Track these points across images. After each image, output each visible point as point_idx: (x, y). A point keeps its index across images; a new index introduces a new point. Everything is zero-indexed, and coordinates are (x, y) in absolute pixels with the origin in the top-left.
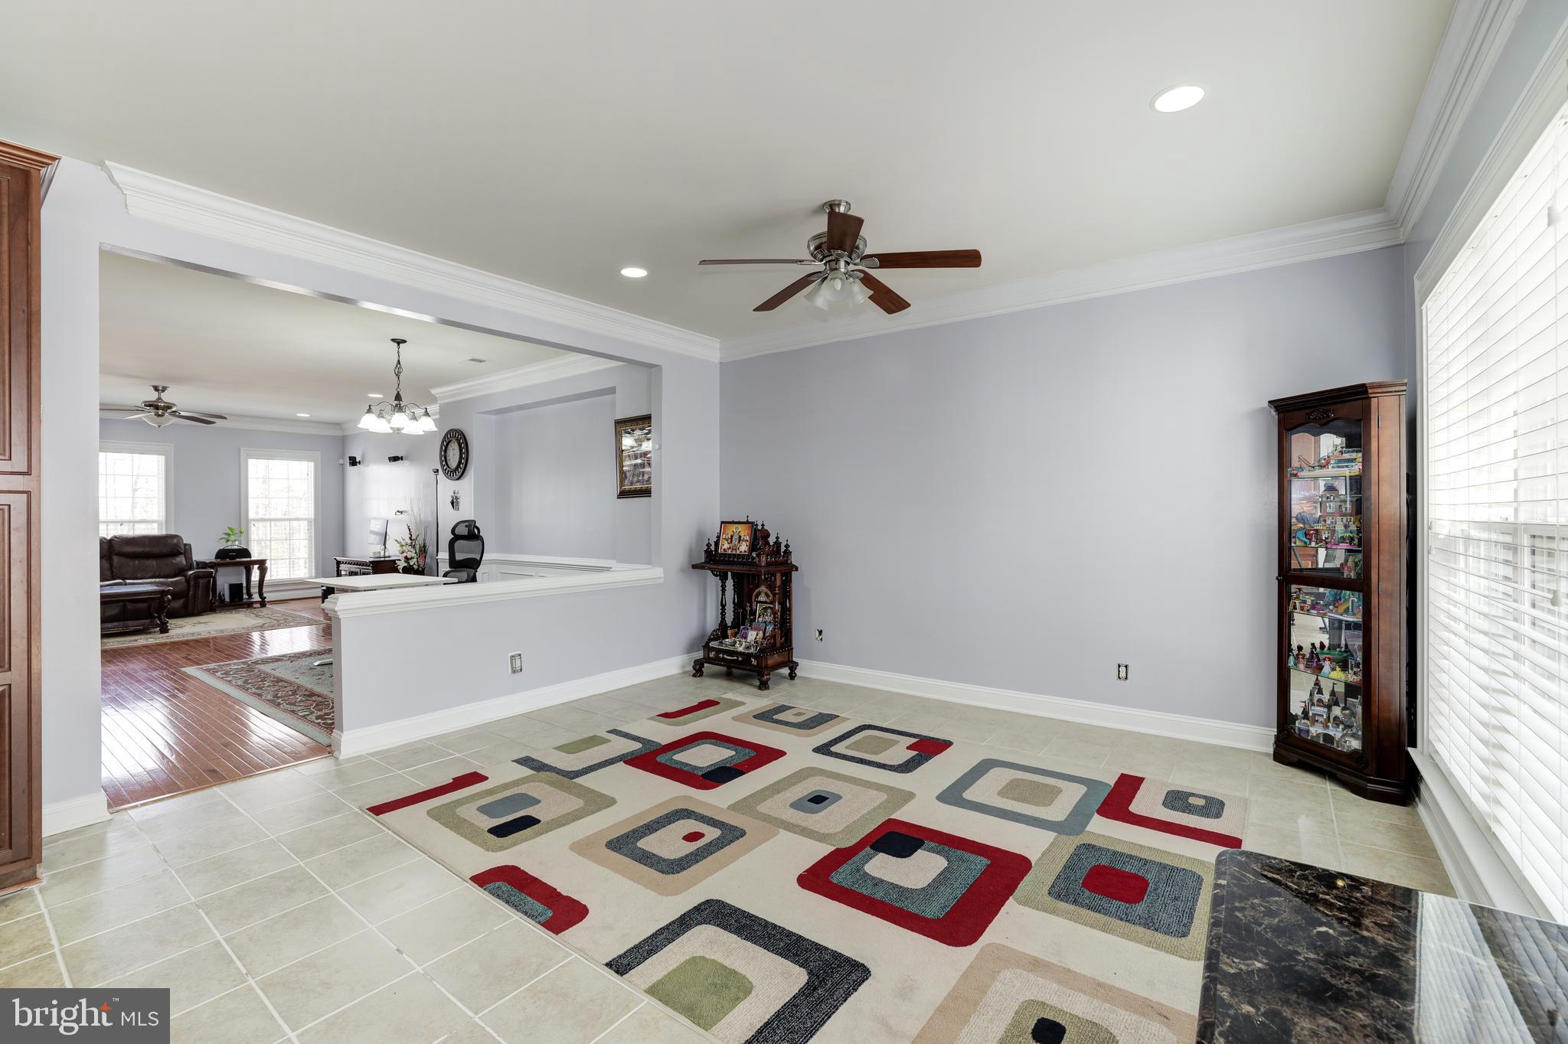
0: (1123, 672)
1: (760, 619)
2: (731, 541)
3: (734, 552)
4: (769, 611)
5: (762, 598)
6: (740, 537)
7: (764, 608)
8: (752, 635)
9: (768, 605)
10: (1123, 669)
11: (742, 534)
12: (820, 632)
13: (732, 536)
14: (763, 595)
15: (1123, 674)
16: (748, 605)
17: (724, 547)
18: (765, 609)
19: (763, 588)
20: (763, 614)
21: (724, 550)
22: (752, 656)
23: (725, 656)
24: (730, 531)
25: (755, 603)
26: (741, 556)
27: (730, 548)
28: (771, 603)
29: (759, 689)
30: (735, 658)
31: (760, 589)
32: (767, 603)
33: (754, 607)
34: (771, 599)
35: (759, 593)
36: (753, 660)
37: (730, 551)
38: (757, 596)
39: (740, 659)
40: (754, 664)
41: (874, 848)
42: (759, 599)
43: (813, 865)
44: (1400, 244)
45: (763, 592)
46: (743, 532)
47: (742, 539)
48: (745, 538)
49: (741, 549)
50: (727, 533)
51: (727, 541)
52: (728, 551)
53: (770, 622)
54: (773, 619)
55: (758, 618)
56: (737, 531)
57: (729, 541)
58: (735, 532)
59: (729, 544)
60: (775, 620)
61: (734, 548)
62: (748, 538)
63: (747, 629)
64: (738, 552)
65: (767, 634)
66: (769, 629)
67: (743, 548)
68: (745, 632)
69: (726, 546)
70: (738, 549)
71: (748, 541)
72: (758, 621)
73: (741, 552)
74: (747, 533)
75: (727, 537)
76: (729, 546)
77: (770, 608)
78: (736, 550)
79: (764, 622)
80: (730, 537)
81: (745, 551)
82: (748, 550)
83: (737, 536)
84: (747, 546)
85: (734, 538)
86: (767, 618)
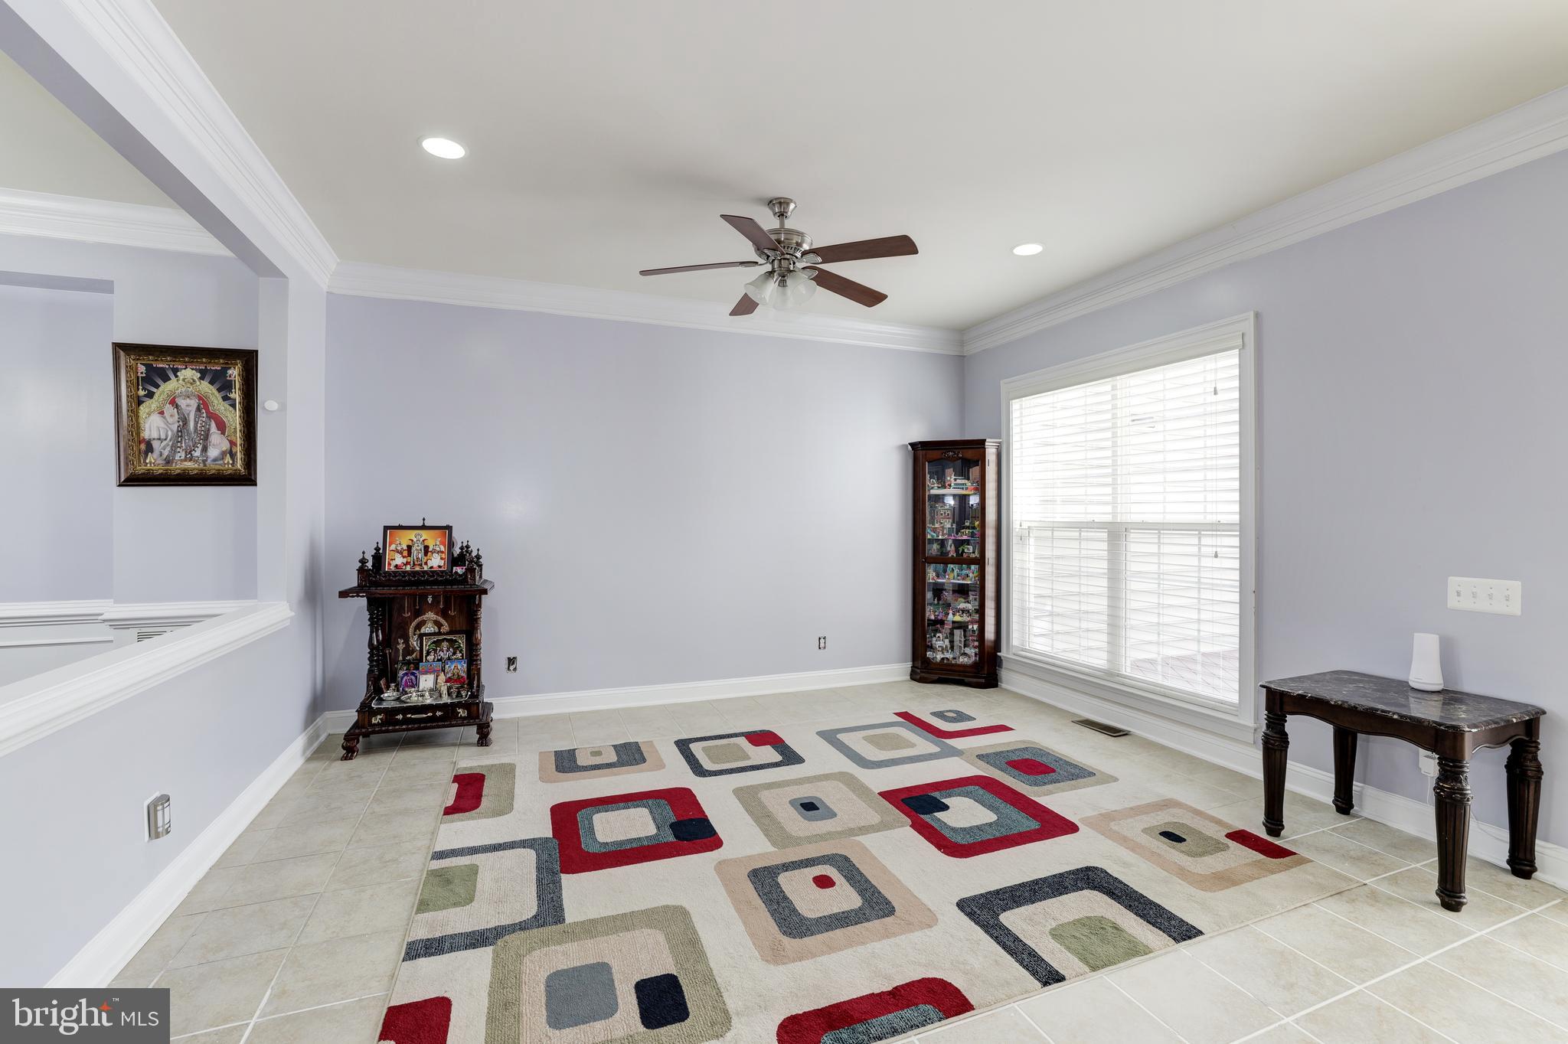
0: (822, 643)
1: (431, 658)
2: (409, 554)
3: (417, 568)
4: (445, 644)
5: (429, 628)
6: (426, 548)
7: (434, 642)
8: (426, 681)
9: (441, 638)
10: (822, 641)
11: (431, 544)
12: (511, 661)
13: (409, 548)
14: (430, 624)
15: (822, 645)
16: (401, 641)
17: (393, 563)
18: (438, 643)
19: (430, 615)
20: (435, 650)
21: (396, 566)
22: (460, 705)
23: (409, 716)
24: (404, 539)
25: (416, 637)
26: (432, 573)
27: (408, 563)
28: (447, 634)
29: (482, 746)
30: (429, 714)
31: (424, 617)
32: (439, 633)
33: (414, 642)
34: (446, 628)
35: (423, 623)
36: (460, 711)
37: (408, 568)
38: (419, 627)
39: (438, 714)
40: (463, 715)
41: (923, 814)
42: (422, 631)
43: (932, 843)
44: (964, 356)
45: (430, 620)
46: (432, 539)
47: (430, 549)
48: (438, 549)
49: (430, 564)
50: (398, 542)
51: (401, 553)
52: (404, 567)
53: (449, 659)
54: (454, 654)
55: (426, 657)
56: (415, 540)
57: (405, 553)
58: (412, 540)
59: (404, 557)
60: (459, 655)
61: (416, 563)
62: (443, 549)
63: (413, 674)
64: (426, 568)
65: (449, 675)
66: (451, 667)
67: (436, 562)
68: (411, 679)
69: (399, 560)
70: (426, 563)
71: (442, 552)
72: (426, 660)
73: (432, 567)
74: (440, 542)
75: (399, 548)
76: (405, 560)
77: (447, 640)
78: (421, 565)
79: (438, 660)
80: (405, 548)
81: (440, 567)
82: (445, 564)
83: (418, 546)
84: (441, 559)
85: (414, 549)
86: (441, 654)
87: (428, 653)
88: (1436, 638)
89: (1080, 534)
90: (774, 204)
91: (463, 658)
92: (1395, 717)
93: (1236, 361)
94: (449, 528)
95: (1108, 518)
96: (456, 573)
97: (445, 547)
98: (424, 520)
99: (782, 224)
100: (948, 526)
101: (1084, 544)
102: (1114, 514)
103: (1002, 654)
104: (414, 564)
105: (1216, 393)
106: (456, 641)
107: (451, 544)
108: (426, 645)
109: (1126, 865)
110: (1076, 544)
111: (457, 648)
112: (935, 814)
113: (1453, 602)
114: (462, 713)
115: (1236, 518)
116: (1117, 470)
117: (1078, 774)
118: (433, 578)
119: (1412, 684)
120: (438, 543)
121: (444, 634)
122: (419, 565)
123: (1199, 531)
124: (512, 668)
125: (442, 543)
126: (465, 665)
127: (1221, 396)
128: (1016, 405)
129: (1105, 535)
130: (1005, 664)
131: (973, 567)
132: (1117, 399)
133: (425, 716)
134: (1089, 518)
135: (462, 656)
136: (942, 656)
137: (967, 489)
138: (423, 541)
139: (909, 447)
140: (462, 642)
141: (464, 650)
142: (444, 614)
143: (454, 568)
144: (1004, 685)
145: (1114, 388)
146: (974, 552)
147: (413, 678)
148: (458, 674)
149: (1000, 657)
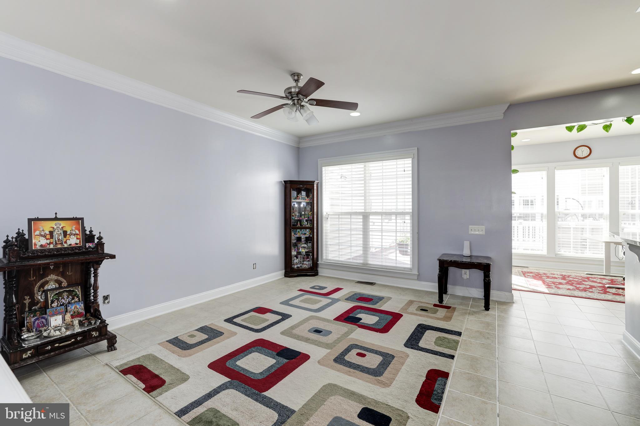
1: (55, 305)
2: (52, 237)
3: (59, 246)
4: (65, 294)
5: (52, 285)
6: (65, 233)
7: (56, 294)
8: (56, 321)
9: (62, 290)
10: (255, 265)
11: (68, 230)
13: (51, 233)
14: (52, 283)
15: (255, 267)
16: (27, 297)
19: (52, 277)
20: (58, 300)
21: (41, 246)
22: (94, 329)
23: (57, 345)
24: (47, 227)
25: (40, 293)
26: (71, 248)
27: (50, 243)
28: (67, 287)
29: (111, 351)
30: (72, 341)
31: (47, 279)
32: (60, 287)
33: (40, 297)
34: (65, 284)
35: (47, 282)
36: (94, 333)
37: (52, 246)
38: (42, 285)
39: (79, 338)
40: (96, 335)
41: (358, 322)
42: (46, 288)
43: (373, 331)
44: (299, 148)
45: (52, 280)
46: (68, 227)
47: (68, 233)
48: (74, 233)
49: (69, 242)
50: (41, 229)
51: (44, 236)
52: (48, 246)
53: (69, 303)
54: (73, 299)
55: (51, 305)
56: (55, 227)
57: (48, 237)
58: (53, 228)
59: (47, 239)
60: (77, 299)
61: (58, 242)
62: (77, 232)
63: (44, 318)
64: (66, 246)
65: (72, 313)
66: (71, 308)
67: (73, 241)
68: (42, 322)
69: (43, 241)
70: (66, 242)
71: (77, 234)
72: (51, 306)
73: (71, 245)
74: (75, 228)
75: (43, 233)
76: (48, 241)
77: (66, 291)
78: (62, 244)
79: (61, 305)
80: (48, 233)
81: (76, 244)
82: (80, 242)
83: (58, 231)
84: (77, 239)
85: (55, 234)
86: (63, 301)
87: (52, 302)
88: (469, 242)
89: (339, 216)
90: (294, 76)
91: (79, 301)
92: (476, 263)
93: (410, 162)
94: (82, 219)
95: (363, 211)
96: (89, 247)
97: (79, 231)
98: (56, 214)
99: (297, 85)
100: (298, 214)
101: (340, 220)
102: (365, 209)
103: (319, 262)
104: (56, 243)
105: (404, 171)
106: (73, 291)
107: (84, 230)
108: (50, 297)
109: (425, 321)
110: (338, 220)
111: (75, 295)
112: (360, 321)
113: (470, 232)
114: (94, 334)
115: (411, 211)
116: (366, 194)
117: (380, 299)
118: (73, 251)
119: (464, 255)
120: (74, 229)
121: (65, 287)
122: (60, 244)
123: (382, 215)
124: (106, 301)
125: (76, 229)
126: (82, 305)
127: (406, 172)
128: (324, 169)
129: (361, 217)
130: (320, 266)
131: (307, 230)
132: (366, 170)
133: (70, 342)
134: (354, 211)
135: (79, 300)
136: (297, 266)
137: (306, 200)
138: (62, 228)
139: (283, 182)
140: (78, 291)
141: (80, 295)
142: (63, 275)
143: (87, 244)
144: (319, 274)
145: (365, 166)
146: (307, 224)
147: (44, 320)
148: (78, 311)
149: (318, 264)
